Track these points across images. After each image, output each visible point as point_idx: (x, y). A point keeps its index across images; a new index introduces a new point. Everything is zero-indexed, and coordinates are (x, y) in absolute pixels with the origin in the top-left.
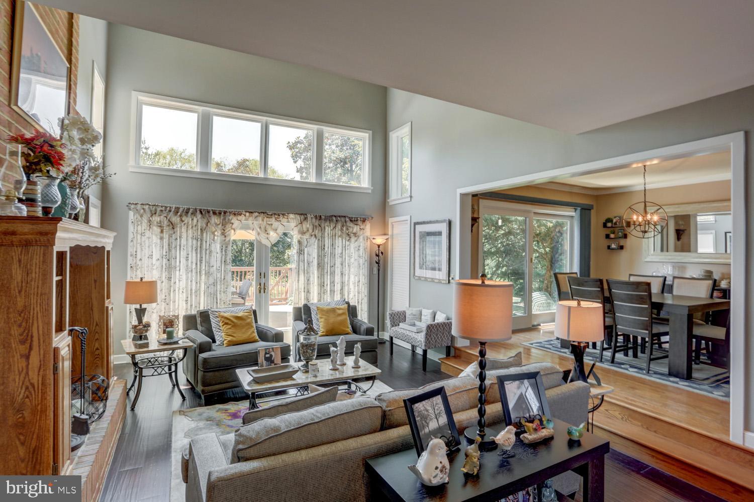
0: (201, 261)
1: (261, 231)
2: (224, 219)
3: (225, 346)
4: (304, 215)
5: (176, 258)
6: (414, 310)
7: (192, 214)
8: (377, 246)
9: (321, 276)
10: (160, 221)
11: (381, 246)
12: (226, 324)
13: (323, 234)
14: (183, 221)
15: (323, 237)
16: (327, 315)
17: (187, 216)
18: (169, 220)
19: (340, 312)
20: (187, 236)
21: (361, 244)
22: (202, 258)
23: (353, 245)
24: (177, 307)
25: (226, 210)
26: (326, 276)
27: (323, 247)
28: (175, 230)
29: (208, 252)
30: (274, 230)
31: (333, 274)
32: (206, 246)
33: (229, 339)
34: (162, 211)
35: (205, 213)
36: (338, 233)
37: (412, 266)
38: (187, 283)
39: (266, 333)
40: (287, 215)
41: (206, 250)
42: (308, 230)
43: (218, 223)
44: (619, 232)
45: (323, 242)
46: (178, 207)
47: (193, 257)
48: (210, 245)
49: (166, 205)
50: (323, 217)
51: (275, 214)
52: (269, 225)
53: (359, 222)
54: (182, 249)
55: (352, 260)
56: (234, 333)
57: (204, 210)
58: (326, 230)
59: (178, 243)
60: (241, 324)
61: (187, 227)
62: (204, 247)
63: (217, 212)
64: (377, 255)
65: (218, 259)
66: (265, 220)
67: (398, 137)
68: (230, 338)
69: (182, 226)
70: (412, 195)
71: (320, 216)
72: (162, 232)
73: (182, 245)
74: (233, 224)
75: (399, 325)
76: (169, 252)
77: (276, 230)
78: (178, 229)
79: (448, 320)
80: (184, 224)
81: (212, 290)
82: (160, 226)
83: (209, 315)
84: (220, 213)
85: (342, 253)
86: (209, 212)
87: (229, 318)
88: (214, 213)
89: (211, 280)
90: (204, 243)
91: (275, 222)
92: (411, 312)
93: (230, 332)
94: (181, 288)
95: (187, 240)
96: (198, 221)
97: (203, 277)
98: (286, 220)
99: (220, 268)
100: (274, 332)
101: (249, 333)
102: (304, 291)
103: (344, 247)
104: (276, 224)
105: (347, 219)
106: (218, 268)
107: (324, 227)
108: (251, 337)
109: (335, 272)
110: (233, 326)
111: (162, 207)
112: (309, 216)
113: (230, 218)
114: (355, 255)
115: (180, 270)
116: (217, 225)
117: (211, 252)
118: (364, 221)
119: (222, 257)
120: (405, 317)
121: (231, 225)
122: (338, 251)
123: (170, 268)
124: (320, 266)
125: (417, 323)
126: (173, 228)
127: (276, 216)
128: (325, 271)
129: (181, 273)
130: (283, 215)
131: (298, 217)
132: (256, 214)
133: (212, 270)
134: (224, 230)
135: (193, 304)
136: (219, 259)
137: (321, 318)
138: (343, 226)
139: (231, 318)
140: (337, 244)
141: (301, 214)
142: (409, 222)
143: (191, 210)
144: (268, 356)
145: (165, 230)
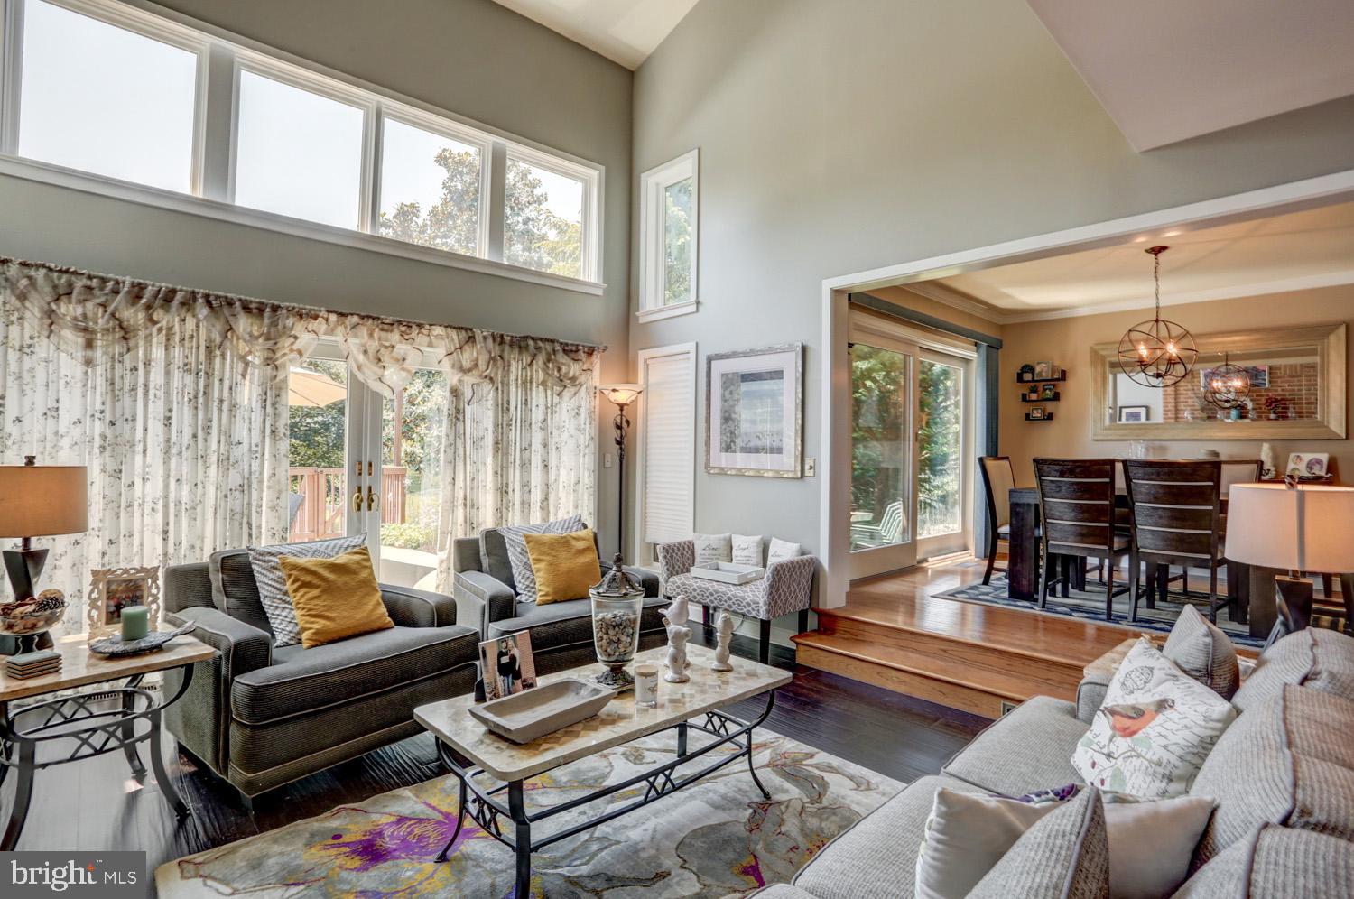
0: (207, 429)
1: (368, 359)
2: (274, 324)
3: (305, 645)
4: (466, 329)
5: (134, 419)
6: (715, 539)
7: (182, 304)
8: (618, 408)
9: (501, 471)
10: (85, 316)
11: (625, 407)
12: (305, 585)
13: (506, 375)
14: (155, 323)
15: (505, 384)
16: (554, 553)
17: (167, 311)
18: (113, 315)
19: (581, 545)
20: (168, 364)
21: (583, 403)
22: (210, 421)
23: (566, 404)
24: (136, 548)
25: (276, 303)
26: (511, 470)
27: (505, 405)
28: (132, 343)
29: (225, 406)
30: (397, 360)
31: (525, 465)
32: (221, 391)
33: (316, 626)
34: (90, 288)
35: (220, 306)
36: (537, 375)
37: (702, 448)
38: (166, 486)
39: (407, 605)
40: (427, 327)
41: (221, 401)
42: (476, 365)
43: (256, 334)
44: (1045, 390)
45: (505, 395)
46: (139, 284)
47: (184, 418)
48: (231, 389)
49: (101, 274)
50: (508, 339)
51: (400, 323)
52: (386, 347)
53: (582, 355)
54: (151, 396)
55: (565, 436)
56: (329, 609)
57: (217, 297)
58: (513, 369)
59: (141, 380)
60: (346, 583)
61: (168, 340)
62: (216, 394)
63: (253, 306)
64: (619, 427)
65: (253, 425)
66: (376, 335)
67: (657, 184)
68: (319, 624)
69: (151, 334)
70: (700, 300)
71: (502, 336)
72: (89, 345)
73: (152, 386)
74: (296, 338)
75: (688, 571)
76: (113, 403)
77: (404, 360)
78: (141, 343)
79: (803, 554)
80: (160, 330)
81: (238, 503)
82: (85, 330)
83: (250, 564)
84: (261, 310)
85: (545, 420)
86: (230, 304)
87: (314, 568)
88: (246, 308)
89: (234, 478)
90: (217, 383)
91: (401, 342)
92: (707, 543)
93: (318, 605)
94: (148, 499)
95: (167, 373)
96: (199, 324)
97: (213, 471)
98: (427, 339)
99: (259, 449)
100: (432, 602)
101: (370, 607)
102: (465, 505)
103: (550, 409)
104: (402, 348)
105: (558, 348)
106: (254, 448)
107: (509, 362)
108: (373, 618)
109: (530, 461)
110: (324, 591)
111: (90, 277)
112: (477, 331)
113: (290, 322)
114: (570, 427)
115: (145, 451)
116: (254, 338)
117: (233, 407)
118: (590, 353)
119: (264, 420)
120: (693, 553)
121: (292, 340)
122: (537, 415)
123: (117, 445)
124: (500, 446)
125: (724, 565)
126: (125, 338)
127: (403, 329)
128: (511, 459)
129: (149, 460)
130: (420, 326)
131: (453, 334)
132: (355, 319)
133: (237, 452)
134: (274, 352)
135: (184, 539)
136: (257, 426)
137: (538, 560)
138: (549, 360)
139: (321, 571)
140: (534, 400)
141: (460, 328)
142: (693, 355)
143: (179, 296)
144: (505, 660)
145: (99, 343)
